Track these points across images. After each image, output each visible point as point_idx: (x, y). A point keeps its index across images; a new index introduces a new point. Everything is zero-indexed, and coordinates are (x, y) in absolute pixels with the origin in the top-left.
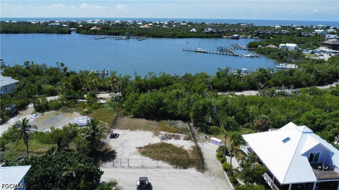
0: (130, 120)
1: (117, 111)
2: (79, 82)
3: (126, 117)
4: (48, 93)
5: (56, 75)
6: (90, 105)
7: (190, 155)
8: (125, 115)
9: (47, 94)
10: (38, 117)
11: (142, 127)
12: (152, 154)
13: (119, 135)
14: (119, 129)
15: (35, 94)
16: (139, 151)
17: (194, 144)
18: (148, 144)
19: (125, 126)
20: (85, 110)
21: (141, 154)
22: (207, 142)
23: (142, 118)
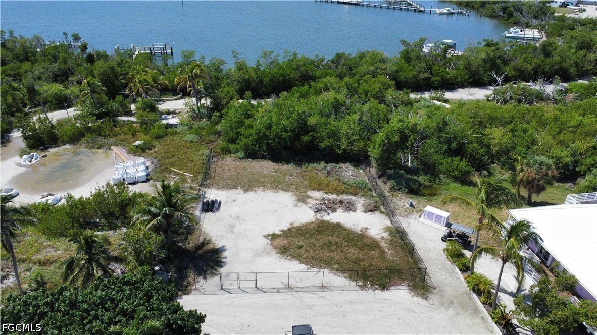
0: (238, 164)
1: (206, 143)
2: (116, 76)
3: (228, 156)
4: (51, 102)
5: (65, 61)
6: (146, 128)
7: (387, 250)
8: (226, 151)
9: (51, 106)
10: (34, 161)
11: (267, 183)
12: (302, 251)
13: (220, 203)
14: (218, 189)
15: (25, 106)
16: (271, 245)
17: (388, 223)
18: (289, 226)
19: (230, 181)
20: (138, 143)
21: (278, 253)
22: (415, 215)
23: (264, 158)
